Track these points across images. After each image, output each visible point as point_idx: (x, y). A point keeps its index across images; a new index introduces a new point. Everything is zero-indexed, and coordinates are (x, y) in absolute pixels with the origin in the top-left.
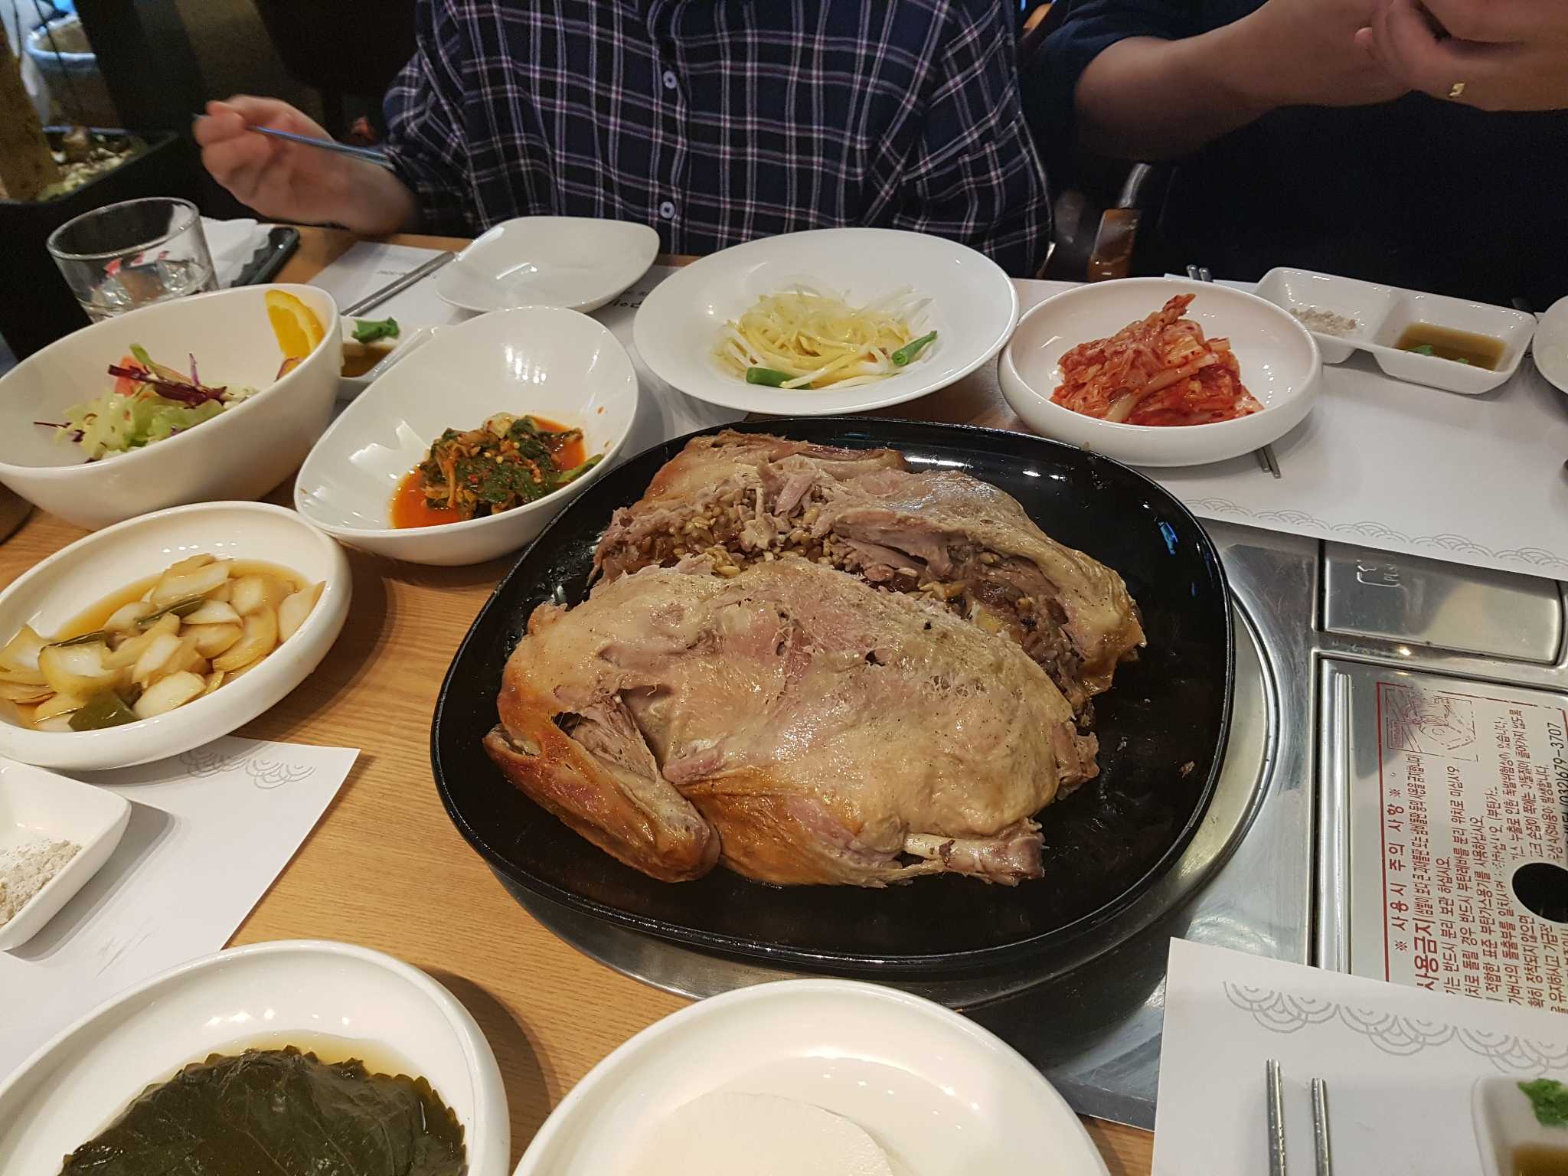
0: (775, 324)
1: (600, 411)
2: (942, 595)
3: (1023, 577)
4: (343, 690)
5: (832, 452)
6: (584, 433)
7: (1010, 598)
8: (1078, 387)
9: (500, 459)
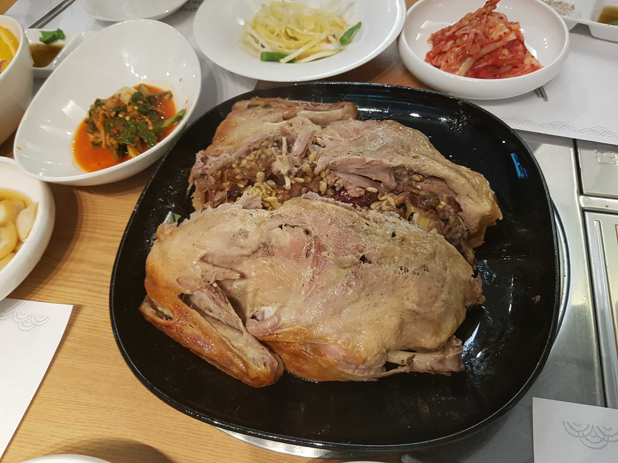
0: (272, 22)
1: (181, 80)
2: (393, 204)
3: (435, 186)
4: (61, 263)
5: (316, 106)
6: (173, 94)
7: (433, 205)
8: (441, 53)
9: (127, 118)
